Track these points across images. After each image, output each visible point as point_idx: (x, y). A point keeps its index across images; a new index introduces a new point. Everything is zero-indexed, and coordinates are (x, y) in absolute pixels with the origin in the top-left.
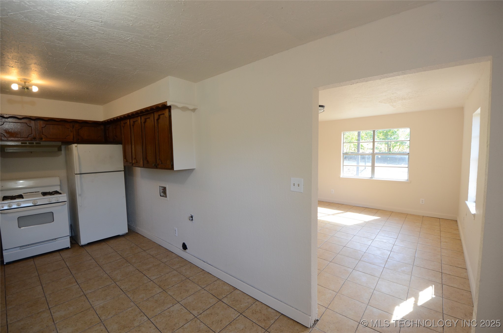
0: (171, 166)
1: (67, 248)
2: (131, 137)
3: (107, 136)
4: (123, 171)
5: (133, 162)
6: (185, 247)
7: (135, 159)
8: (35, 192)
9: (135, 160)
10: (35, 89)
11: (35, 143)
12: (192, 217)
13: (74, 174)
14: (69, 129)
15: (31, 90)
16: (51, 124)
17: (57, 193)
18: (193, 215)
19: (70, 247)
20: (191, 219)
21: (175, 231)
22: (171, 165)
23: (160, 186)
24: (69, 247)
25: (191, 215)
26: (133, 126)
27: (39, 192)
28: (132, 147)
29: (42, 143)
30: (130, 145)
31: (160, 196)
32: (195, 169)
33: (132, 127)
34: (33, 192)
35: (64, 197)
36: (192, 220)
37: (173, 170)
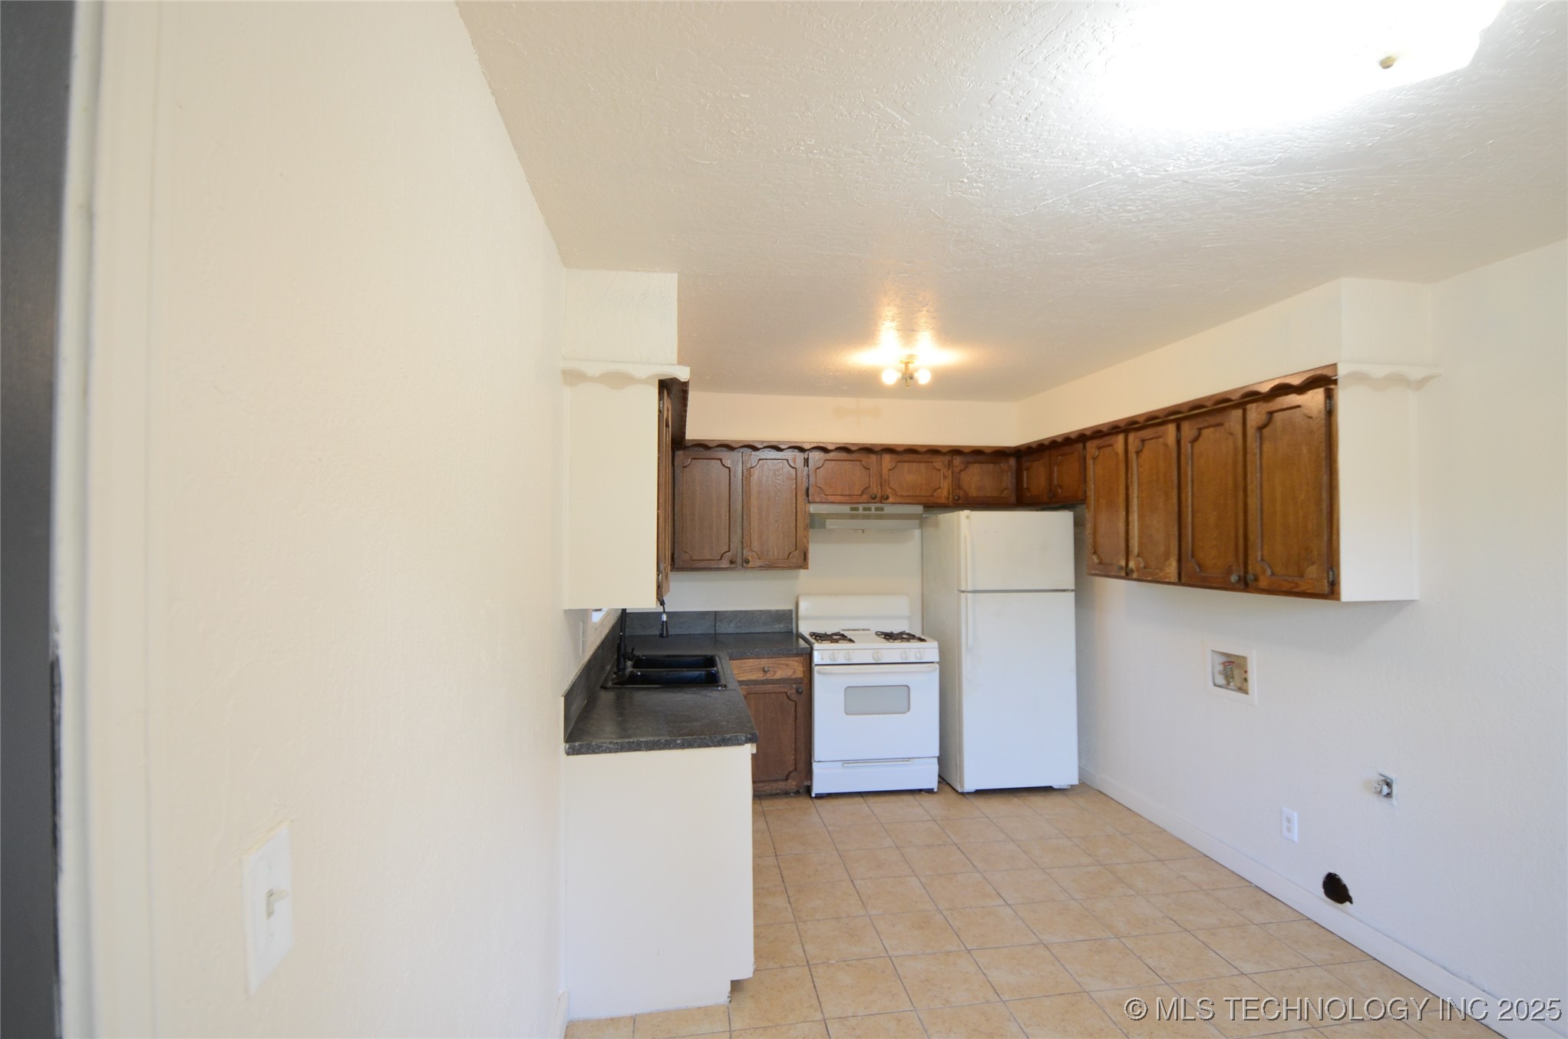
0: (1326, 584)
1: (930, 791)
2: (1127, 488)
3: (1025, 486)
4: (1072, 590)
5: (1132, 564)
6: (1335, 889)
7: (1138, 556)
8: (863, 630)
9: (1140, 559)
10: (924, 378)
11: (873, 509)
12: (1389, 785)
13: (956, 592)
14: (939, 470)
15: (916, 381)
16: (905, 462)
17: (911, 637)
18: (1391, 775)
19: (935, 790)
20: (1386, 790)
21: (1289, 820)
22: (1328, 582)
23: (1213, 651)
24: (933, 789)
25: (1381, 775)
26: (1138, 453)
27: (869, 630)
28: (1131, 518)
29: (889, 509)
30: (1124, 513)
31: (1211, 684)
32: (1413, 601)
33: (1132, 456)
34: (858, 630)
35: (930, 651)
36: (1389, 795)
37: (1337, 602)
